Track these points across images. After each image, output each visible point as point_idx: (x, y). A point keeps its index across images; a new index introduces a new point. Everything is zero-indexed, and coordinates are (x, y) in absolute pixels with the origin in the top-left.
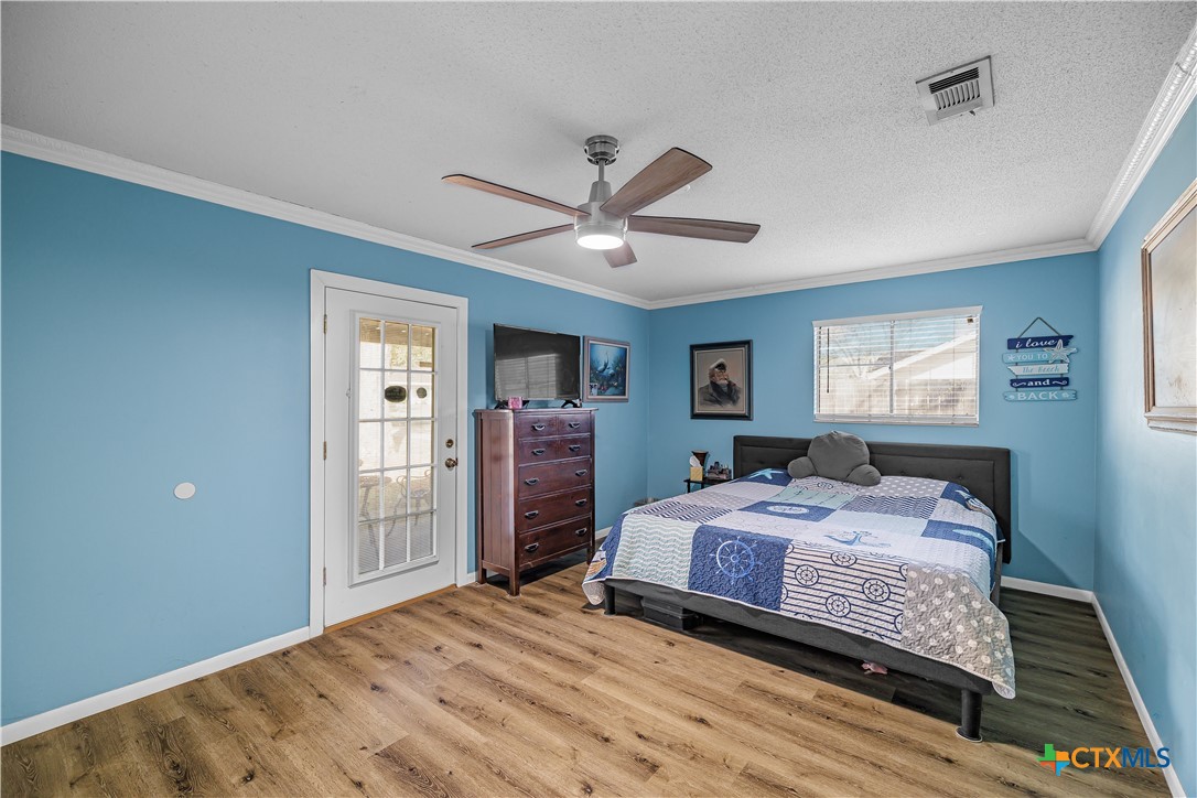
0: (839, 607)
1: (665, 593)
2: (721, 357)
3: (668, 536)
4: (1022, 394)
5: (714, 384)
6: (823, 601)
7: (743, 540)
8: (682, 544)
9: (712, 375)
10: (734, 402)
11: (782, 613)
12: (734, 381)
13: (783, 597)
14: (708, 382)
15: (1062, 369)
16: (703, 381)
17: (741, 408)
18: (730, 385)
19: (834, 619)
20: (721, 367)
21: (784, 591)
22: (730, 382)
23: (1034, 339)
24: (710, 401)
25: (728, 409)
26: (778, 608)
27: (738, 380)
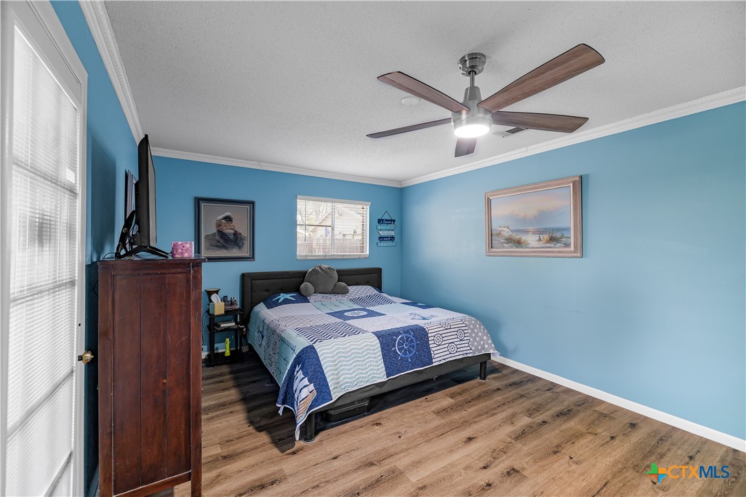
0: (452, 348)
1: (370, 390)
2: (228, 211)
3: (362, 348)
4: (382, 244)
5: (221, 234)
6: (446, 349)
7: (407, 332)
8: (374, 350)
9: (219, 225)
10: (240, 247)
11: (434, 364)
12: (240, 231)
13: (433, 355)
14: (215, 230)
15: (392, 233)
16: (209, 229)
17: (245, 252)
18: (236, 234)
19: (453, 355)
20: (228, 219)
21: (432, 352)
22: (236, 231)
23: (386, 220)
24: (217, 246)
25: (235, 252)
26: (432, 363)
27: (244, 230)
